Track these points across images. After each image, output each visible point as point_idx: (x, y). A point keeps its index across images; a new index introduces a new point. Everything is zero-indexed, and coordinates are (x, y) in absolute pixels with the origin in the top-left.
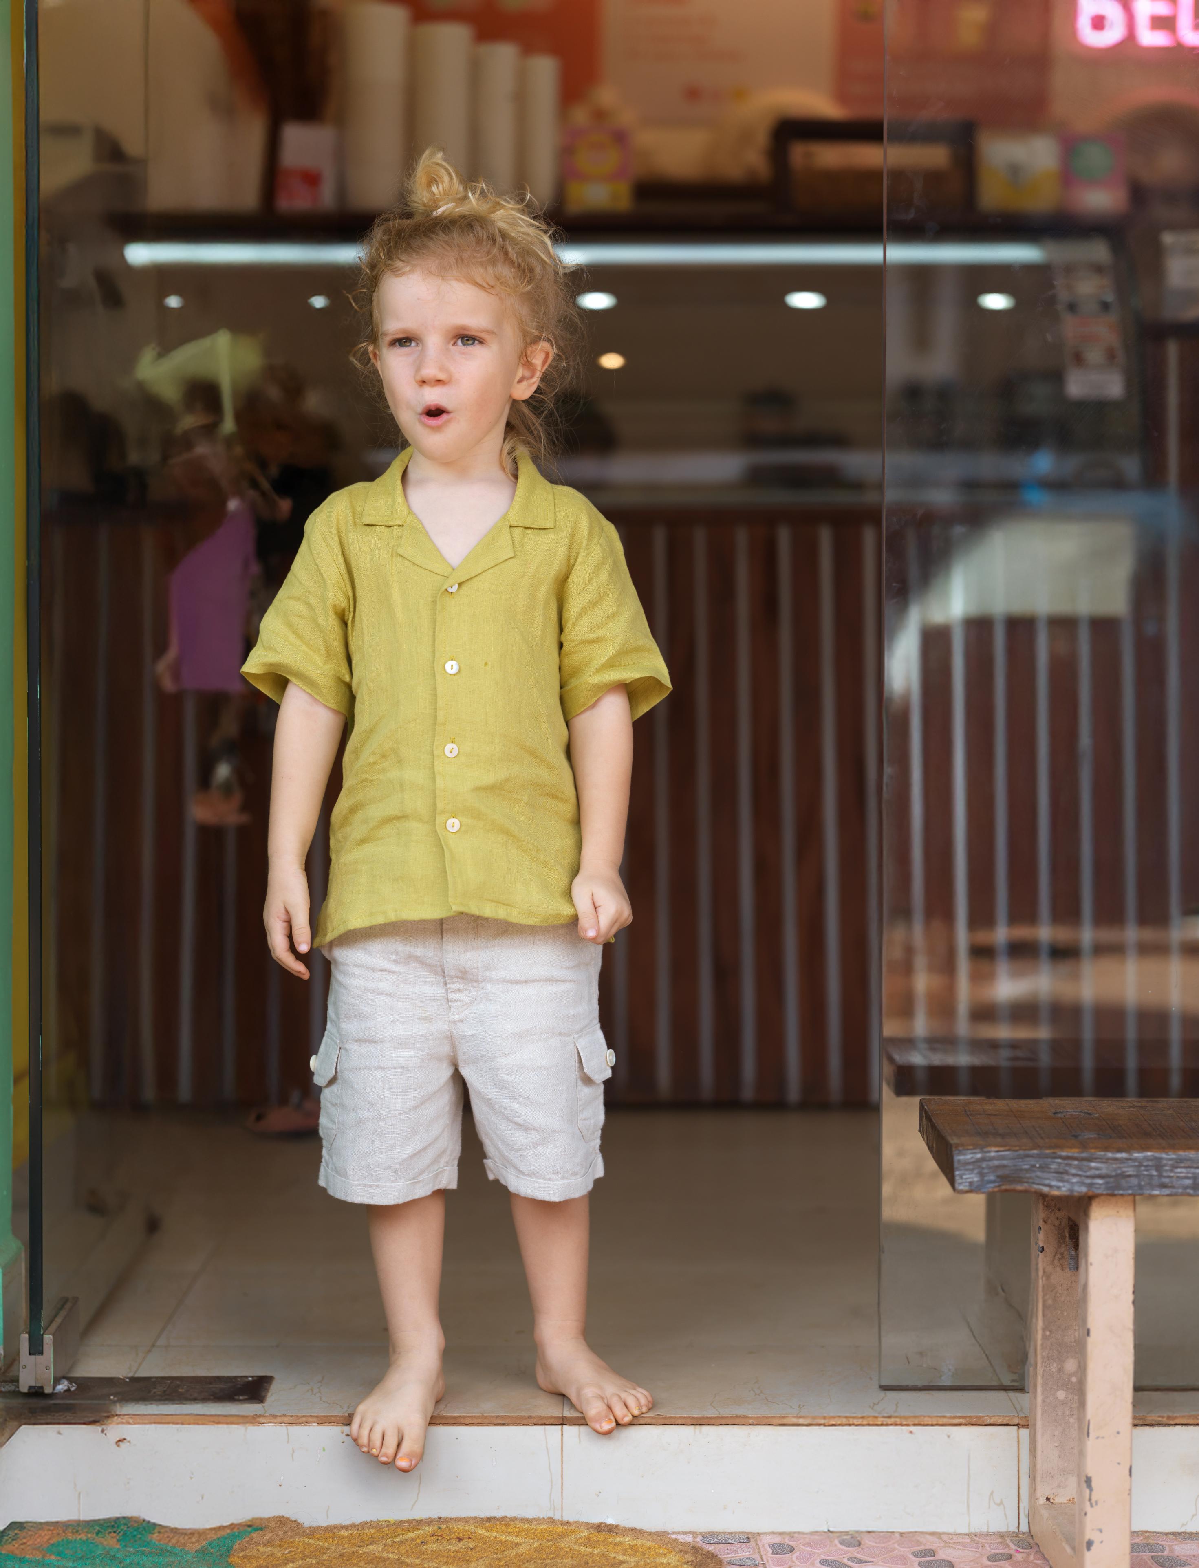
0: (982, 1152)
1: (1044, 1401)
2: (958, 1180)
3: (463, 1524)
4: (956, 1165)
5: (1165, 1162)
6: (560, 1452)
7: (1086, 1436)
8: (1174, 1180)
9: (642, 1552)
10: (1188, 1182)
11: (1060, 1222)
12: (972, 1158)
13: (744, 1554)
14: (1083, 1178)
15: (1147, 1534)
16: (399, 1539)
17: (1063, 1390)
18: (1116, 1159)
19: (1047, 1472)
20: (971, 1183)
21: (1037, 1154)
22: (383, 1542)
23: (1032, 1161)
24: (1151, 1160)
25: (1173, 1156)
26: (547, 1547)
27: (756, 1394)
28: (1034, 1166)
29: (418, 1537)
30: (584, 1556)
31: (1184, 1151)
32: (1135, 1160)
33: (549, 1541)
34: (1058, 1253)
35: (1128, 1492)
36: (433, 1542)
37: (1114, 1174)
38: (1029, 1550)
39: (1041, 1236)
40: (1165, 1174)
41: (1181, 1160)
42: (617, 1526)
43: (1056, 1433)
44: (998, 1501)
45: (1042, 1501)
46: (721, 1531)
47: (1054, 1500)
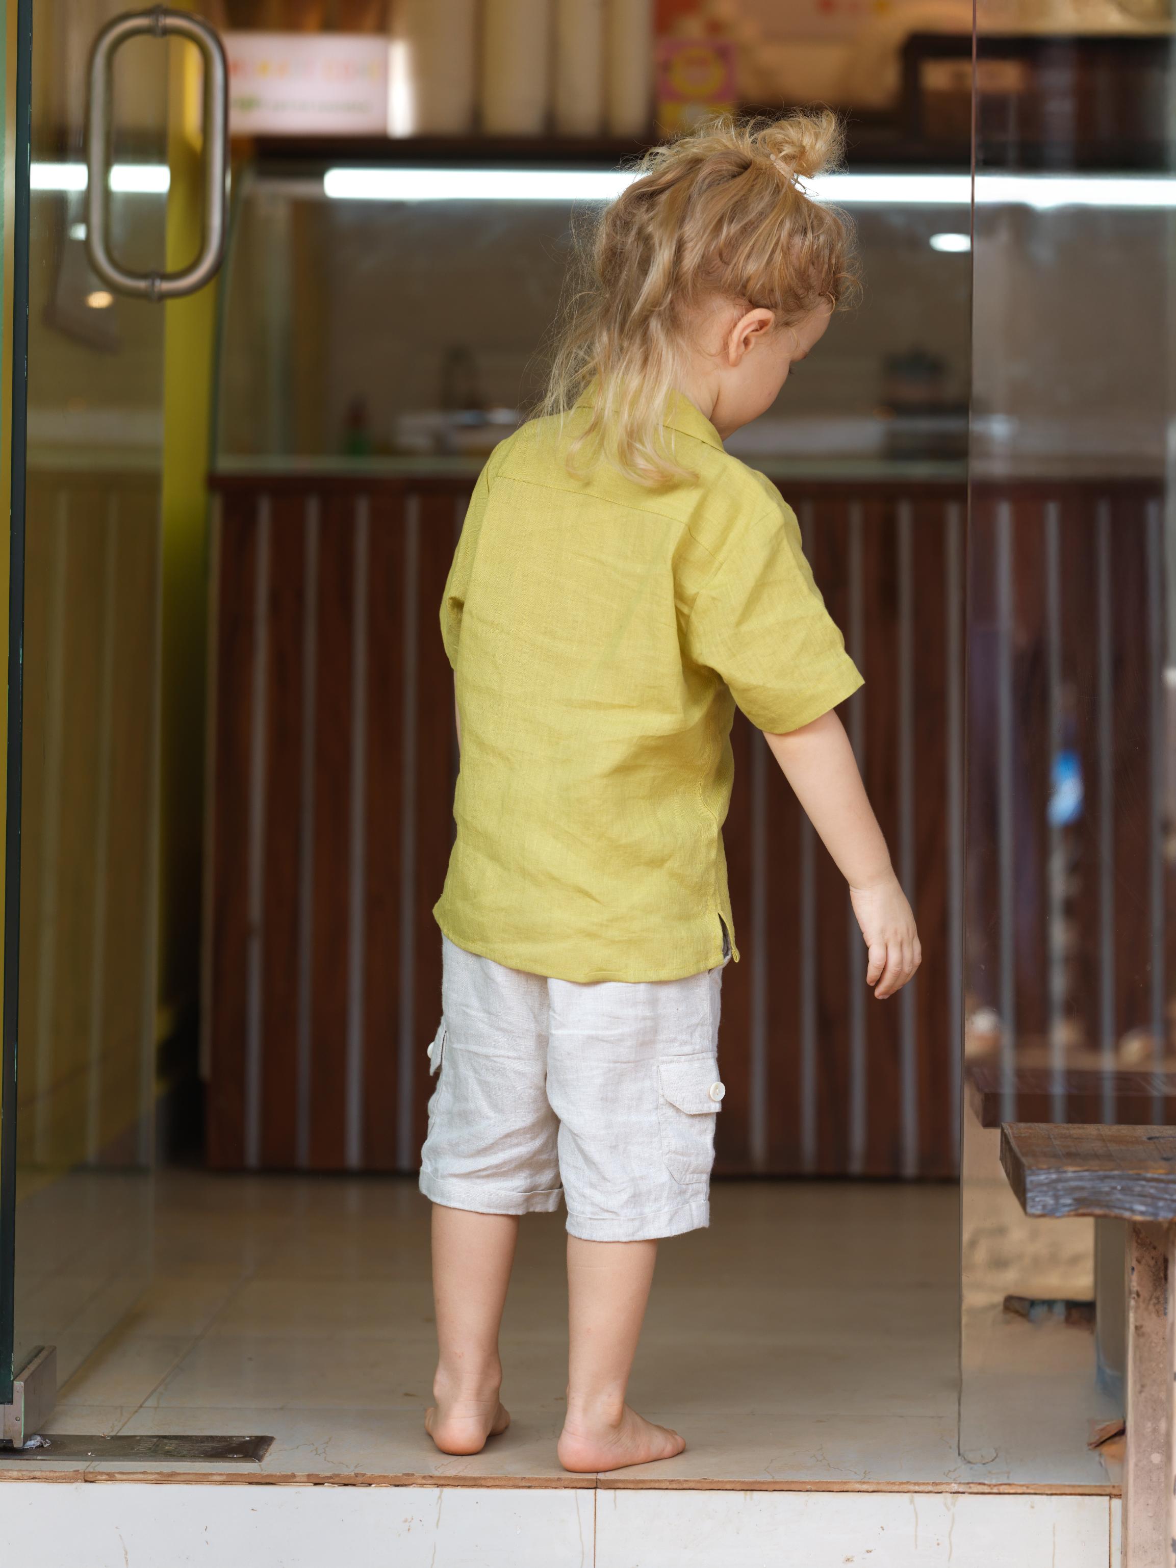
0: (1058, 1171)
1: (1136, 1465)
2: (1029, 1203)
4: (1028, 1186)
6: (594, 1520)
7: (1173, 1494)
11: (1156, 1262)
12: (1046, 1179)
14: (1169, 1202)
17: (1159, 1453)
19: (1140, 1546)
20: (1044, 1207)
23: (1113, 1183)
27: (818, 1461)
28: (1115, 1188)
34: (1153, 1297)
39: (1135, 1277)
43: (1150, 1502)
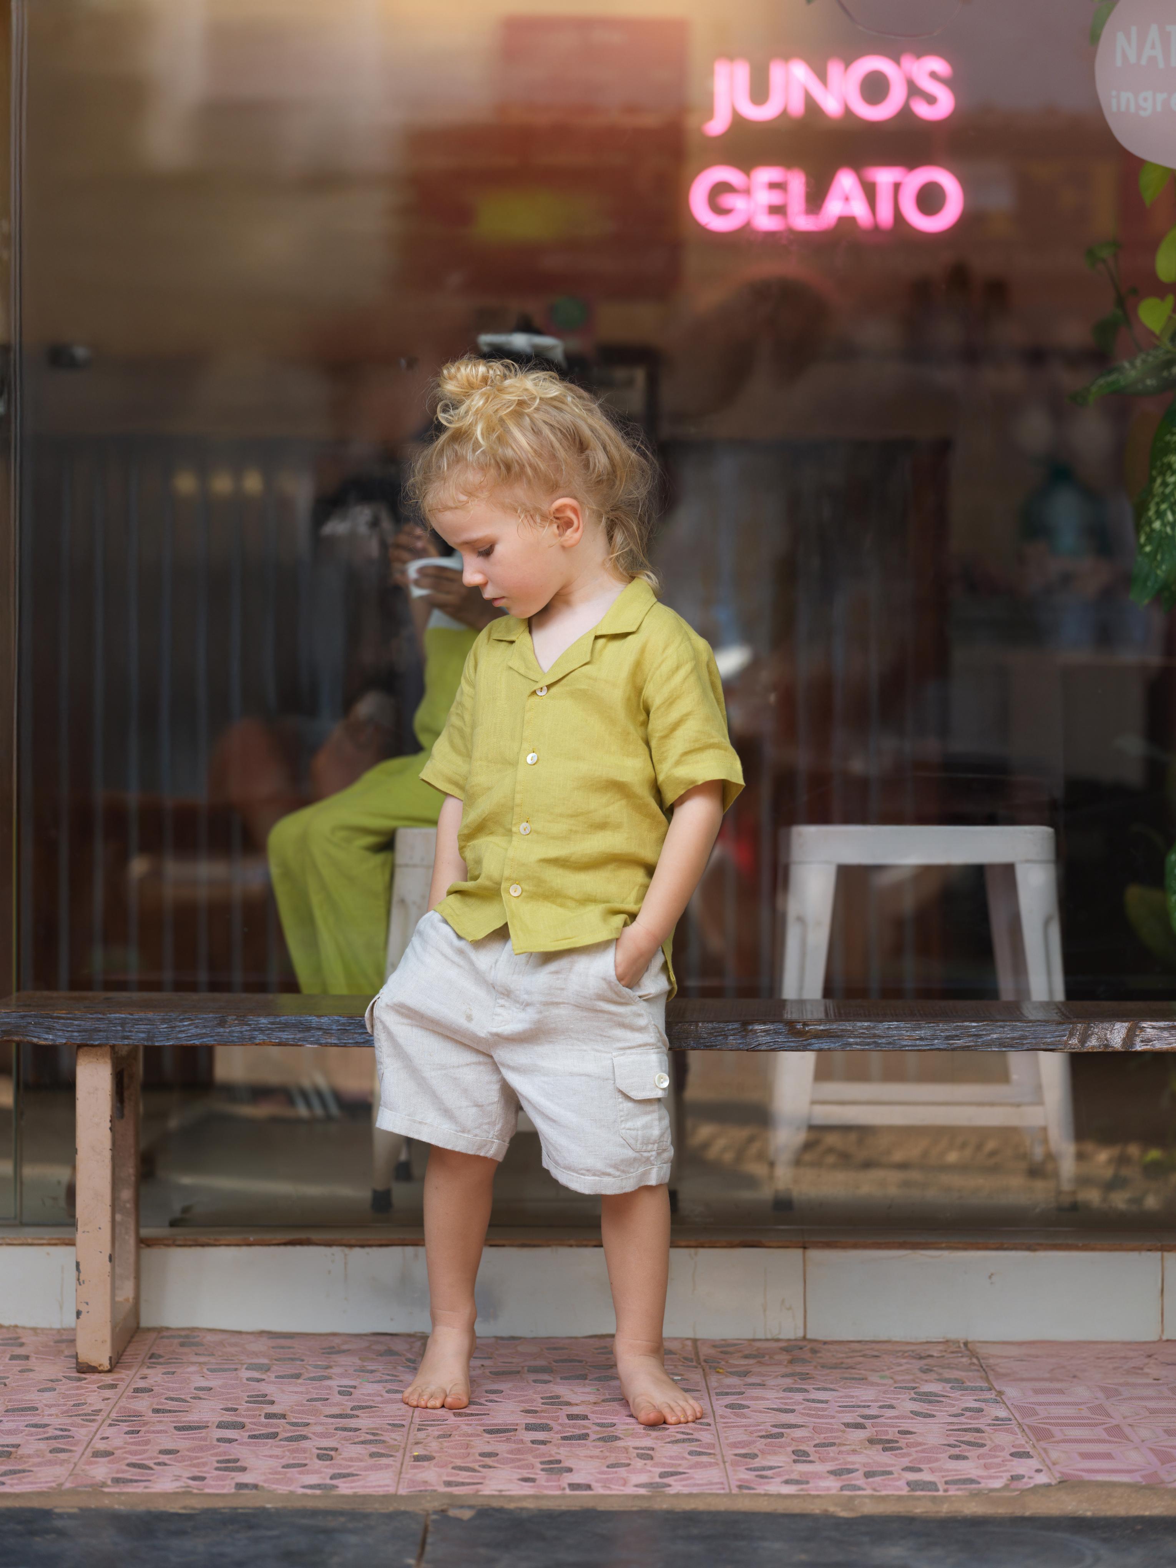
5: (128, 1021)
7: (76, 1231)
14: (65, 1032)
21: (34, 1014)
23: (30, 1020)
24: (119, 1019)
28: (31, 1023)
35: (108, 1274)
37: (86, 1029)
41: (141, 1020)
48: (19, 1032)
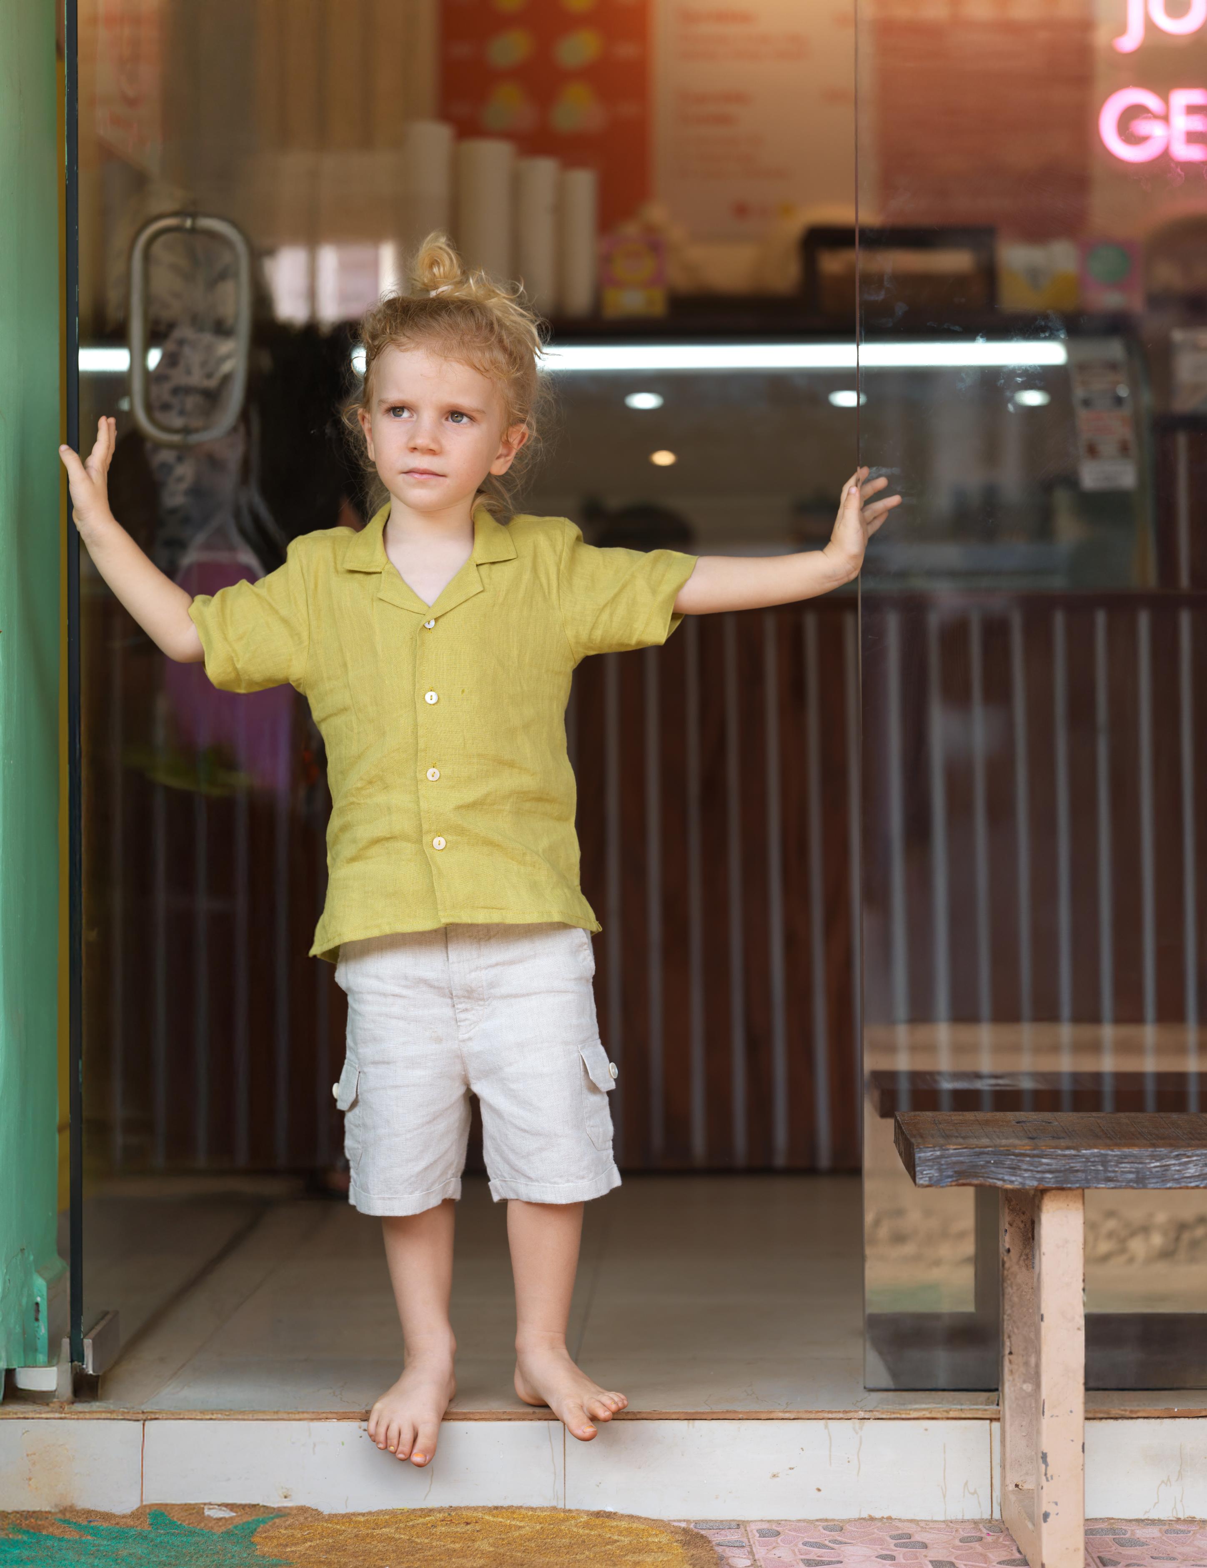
0: (941, 1149)
2: (919, 1176)
3: (472, 1512)
4: (917, 1161)
5: (1110, 1158)
6: (563, 1446)
7: (1042, 1414)
8: (1118, 1174)
9: (636, 1533)
10: (1131, 1176)
11: (1025, 1225)
12: (932, 1155)
13: (733, 1537)
14: (1035, 1173)
15: (1113, 1521)
16: (411, 1523)
17: (1029, 1382)
18: (1065, 1156)
19: (1016, 1460)
20: (930, 1178)
21: (992, 1151)
22: (397, 1526)
23: (987, 1158)
24: (1097, 1156)
25: (1119, 1153)
26: (548, 1530)
27: (748, 1395)
28: (990, 1162)
29: (429, 1522)
30: (581, 1536)
31: (1129, 1149)
32: (1083, 1156)
33: (550, 1524)
34: (1023, 1254)
35: (1081, 1467)
36: (442, 1526)
37: (1063, 1169)
38: (999, 1534)
39: (1007, 1238)
40: (1110, 1169)
41: (1126, 1157)
42: (615, 1513)
43: (1024, 1423)
44: (972, 1491)
45: (1011, 1487)
46: (713, 1519)
47: (1023, 1486)
48: (977, 1173)
